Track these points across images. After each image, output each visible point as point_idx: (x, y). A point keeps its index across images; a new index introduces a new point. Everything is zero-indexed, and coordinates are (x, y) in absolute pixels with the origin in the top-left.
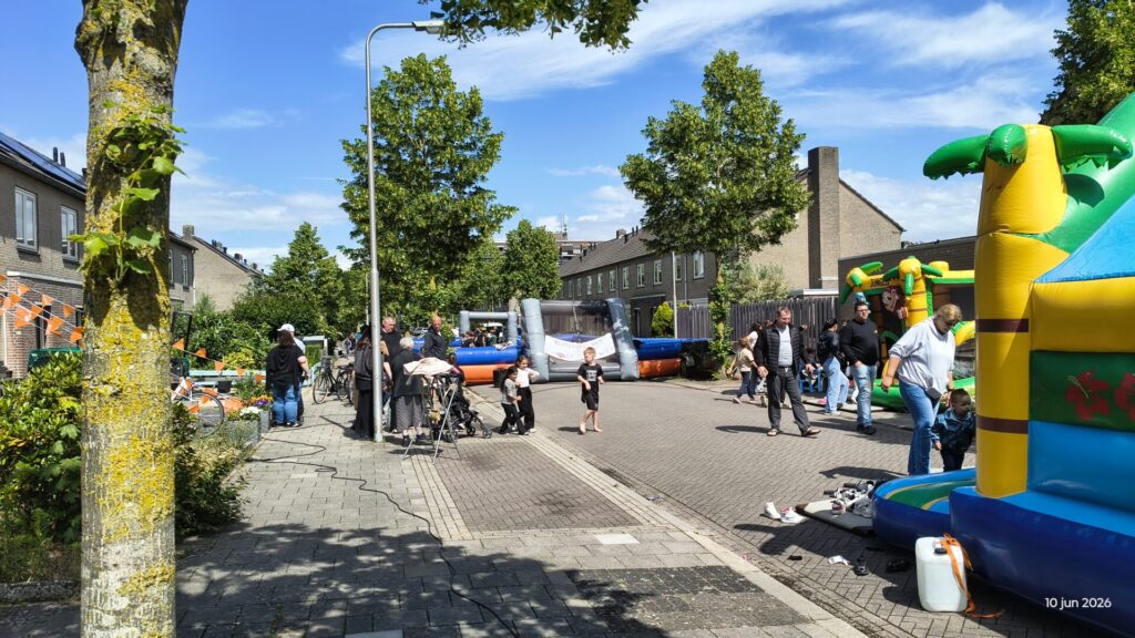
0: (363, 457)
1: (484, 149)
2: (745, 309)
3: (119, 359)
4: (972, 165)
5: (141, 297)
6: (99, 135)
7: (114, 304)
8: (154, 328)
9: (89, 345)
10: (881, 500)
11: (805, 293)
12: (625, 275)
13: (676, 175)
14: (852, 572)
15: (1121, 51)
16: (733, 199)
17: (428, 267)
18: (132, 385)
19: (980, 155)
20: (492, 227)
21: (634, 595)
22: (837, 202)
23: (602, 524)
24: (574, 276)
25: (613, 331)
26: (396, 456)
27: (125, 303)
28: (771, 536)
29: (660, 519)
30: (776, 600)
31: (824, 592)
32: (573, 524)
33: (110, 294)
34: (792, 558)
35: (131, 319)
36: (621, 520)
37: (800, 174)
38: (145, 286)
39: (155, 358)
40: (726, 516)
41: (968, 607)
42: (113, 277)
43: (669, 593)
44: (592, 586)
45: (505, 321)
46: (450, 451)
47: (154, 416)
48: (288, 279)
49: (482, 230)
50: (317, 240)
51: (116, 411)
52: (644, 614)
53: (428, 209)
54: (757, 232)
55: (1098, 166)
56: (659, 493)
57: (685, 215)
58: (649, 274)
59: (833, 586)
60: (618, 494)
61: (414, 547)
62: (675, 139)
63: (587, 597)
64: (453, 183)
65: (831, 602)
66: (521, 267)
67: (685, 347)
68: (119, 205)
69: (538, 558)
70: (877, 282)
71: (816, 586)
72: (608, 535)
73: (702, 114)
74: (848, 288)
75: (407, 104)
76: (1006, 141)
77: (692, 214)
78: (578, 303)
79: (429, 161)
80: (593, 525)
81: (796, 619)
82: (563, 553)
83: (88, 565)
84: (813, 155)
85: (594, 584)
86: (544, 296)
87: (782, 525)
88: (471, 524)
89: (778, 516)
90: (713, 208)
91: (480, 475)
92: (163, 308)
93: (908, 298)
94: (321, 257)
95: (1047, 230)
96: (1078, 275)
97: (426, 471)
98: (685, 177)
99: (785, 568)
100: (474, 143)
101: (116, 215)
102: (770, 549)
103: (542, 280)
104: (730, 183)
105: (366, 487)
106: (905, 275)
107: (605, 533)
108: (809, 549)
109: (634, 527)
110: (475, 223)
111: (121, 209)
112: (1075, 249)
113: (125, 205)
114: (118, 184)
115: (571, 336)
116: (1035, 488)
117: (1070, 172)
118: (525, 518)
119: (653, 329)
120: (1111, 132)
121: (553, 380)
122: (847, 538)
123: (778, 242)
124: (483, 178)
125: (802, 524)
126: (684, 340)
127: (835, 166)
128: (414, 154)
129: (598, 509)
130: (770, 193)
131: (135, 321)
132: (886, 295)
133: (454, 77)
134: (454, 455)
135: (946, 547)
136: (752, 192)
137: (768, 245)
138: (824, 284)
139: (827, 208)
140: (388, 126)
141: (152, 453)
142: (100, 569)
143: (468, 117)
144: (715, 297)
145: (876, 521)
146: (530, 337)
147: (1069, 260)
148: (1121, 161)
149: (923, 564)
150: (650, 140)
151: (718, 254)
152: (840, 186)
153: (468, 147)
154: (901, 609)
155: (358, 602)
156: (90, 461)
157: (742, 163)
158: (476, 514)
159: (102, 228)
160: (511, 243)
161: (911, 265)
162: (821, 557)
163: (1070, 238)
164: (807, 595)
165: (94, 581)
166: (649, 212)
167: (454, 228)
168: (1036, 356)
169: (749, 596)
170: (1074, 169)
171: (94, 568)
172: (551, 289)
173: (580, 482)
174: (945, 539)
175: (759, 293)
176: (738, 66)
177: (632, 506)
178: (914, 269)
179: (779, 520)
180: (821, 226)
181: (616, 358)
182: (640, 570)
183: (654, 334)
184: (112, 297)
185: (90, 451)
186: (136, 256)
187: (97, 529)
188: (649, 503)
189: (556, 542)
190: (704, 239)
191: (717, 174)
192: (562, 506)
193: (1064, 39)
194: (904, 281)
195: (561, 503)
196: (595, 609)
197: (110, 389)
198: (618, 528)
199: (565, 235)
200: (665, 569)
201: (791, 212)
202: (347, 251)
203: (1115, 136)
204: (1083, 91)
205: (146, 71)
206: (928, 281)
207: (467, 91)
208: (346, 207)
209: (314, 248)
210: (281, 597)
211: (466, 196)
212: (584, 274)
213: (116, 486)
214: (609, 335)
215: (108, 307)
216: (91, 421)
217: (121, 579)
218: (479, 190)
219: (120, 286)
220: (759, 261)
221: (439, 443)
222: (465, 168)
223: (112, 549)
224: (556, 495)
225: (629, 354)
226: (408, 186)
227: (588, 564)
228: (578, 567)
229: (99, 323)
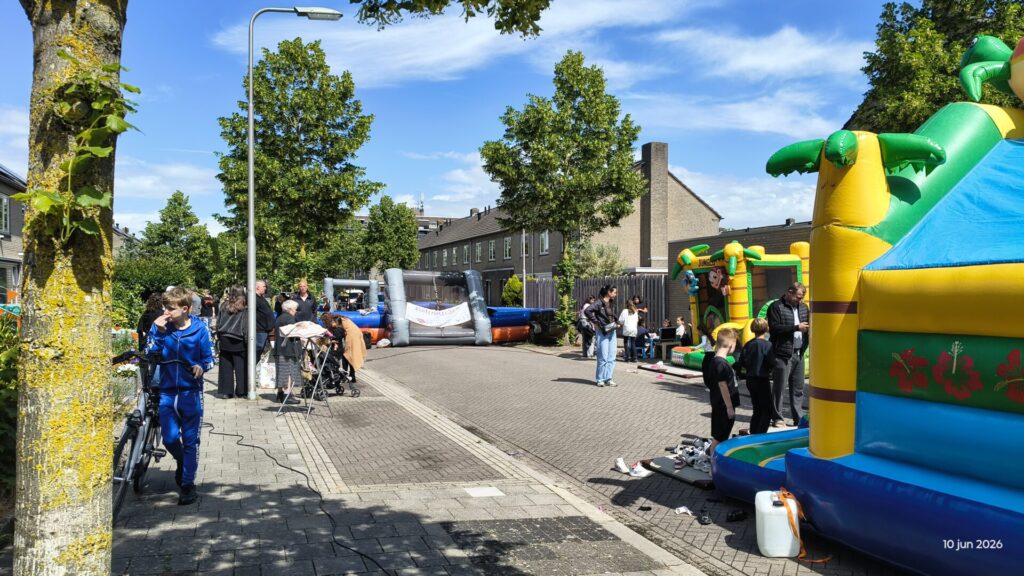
0: (237, 413)
1: (354, 130)
2: (586, 283)
3: (62, 321)
4: (809, 165)
5: (85, 259)
6: (46, 91)
7: (59, 265)
8: (97, 291)
9: (29, 307)
10: (721, 457)
11: (637, 271)
12: (479, 250)
13: (528, 161)
14: (696, 522)
15: (921, 72)
16: (579, 185)
17: (300, 236)
18: (75, 348)
19: (816, 156)
20: (360, 201)
21: (505, 544)
22: (666, 192)
23: (470, 478)
24: (432, 249)
25: (469, 301)
26: (270, 413)
27: (70, 264)
28: (621, 489)
29: (521, 473)
30: (632, 548)
31: (673, 540)
32: (443, 478)
33: (54, 254)
34: (642, 509)
35: (75, 281)
36: (488, 474)
37: (635, 166)
38: (89, 247)
39: (98, 321)
40: (580, 470)
41: (801, 553)
42: (58, 238)
43: (537, 542)
44: (466, 536)
45: (366, 289)
46: (321, 409)
47: (96, 380)
48: (158, 244)
49: (351, 204)
50: (189, 208)
51: (57, 375)
52: (514, 560)
53: (300, 182)
54: (599, 215)
55: (917, 170)
56: (518, 449)
57: (535, 197)
58: (498, 251)
59: (681, 534)
60: (482, 450)
61: (294, 500)
62: (529, 129)
63: (462, 547)
64: (325, 160)
65: (680, 549)
66: (382, 239)
67: (534, 316)
68: (67, 163)
69: (414, 511)
70: (705, 262)
71: (666, 534)
72: (476, 489)
73: (555, 108)
74: (677, 267)
75: (284, 84)
76: (841, 145)
77: (543, 197)
78: (438, 274)
79: (302, 137)
80: (461, 478)
81: (651, 565)
82: (438, 505)
83: (23, 533)
84: (647, 149)
85: (466, 534)
86: (403, 266)
87: (631, 478)
88: (347, 478)
89: (628, 470)
90: (562, 194)
91: (351, 432)
92: (107, 270)
93: (731, 278)
94: (191, 224)
95: (873, 225)
96: (901, 265)
97: (300, 427)
98: (538, 163)
99: (637, 518)
100: (345, 123)
101: (62, 174)
102: (621, 500)
103: (401, 250)
104: (577, 171)
105: (244, 442)
106: (729, 257)
107: (473, 487)
108: (657, 501)
109: (499, 481)
110: (345, 196)
111: (70, 168)
112: (897, 242)
113: (74, 163)
114: (65, 141)
115: (428, 304)
116: (862, 451)
117: (893, 174)
118: (398, 472)
119: (503, 299)
120: (929, 141)
121: (413, 344)
122: (689, 490)
123: (617, 225)
124: (353, 155)
125: (648, 477)
126: (532, 309)
127: (665, 159)
128: (288, 130)
129: (464, 463)
130: (611, 180)
131: (79, 283)
132: (712, 274)
133: (327, 62)
134: (325, 412)
135: (782, 499)
136: (597, 179)
137: (609, 227)
138: (653, 263)
139: (658, 196)
140: (264, 103)
141: (93, 418)
142: (37, 538)
143: (340, 99)
144: (560, 271)
145: (715, 475)
146: (392, 303)
147: (892, 251)
148: (936, 166)
149: (763, 515)
150: (507, 127)
151: (564, 233)
152: (669, 177)
153: (340, 126)
154: (742, 555)
155: (245, 554)
156: (28, 426)
157: (588, 154)
158: (352, 469)
159: (47, 186)
160: (373, 217)
161: (734, 248)
162: (667, 509)
163: (892, 231)
164: (658, 542)
165: (29, 550)
166: (505, 194)
167: (324, 201)
168: (863, 335)
169: (607, 544)
170: (896, 173)
171: (29, 537)
172: (411, 260)
173: (446, 439)
174: (780, 493)
175: (598, 269)
176: (584, 66)
177: (495, 461)
178: (737, 253)
179: (628, 474)
180: (652, 212)
181: (471, 325)
182: (508, 521)
183: (504, 303)
184: (56, 258)
185: (28, 415)
186: (81, 216)
187: (34, 496)
188: (510, 458)
189: (428, 495)
190: (554, 220)
191: (566, 162)
192: (432, 461)
193: (872, 58)
194: (728, 262)
195: (430, 458)
196: (470, 558)
197: (51, 353)
198: (484, 482)
199: (422, 211)
200: (531, 520)
201: (629, 198)
202: (222, 219)
203: (932, 144)
204: (891, 105)
205: (97, 28)
206: (749, 264)
207: (340, 75)
208: (222, 177)
209: (186, 215)
210: (169, 549)
211: (336, 172)
212: (440, 248)
213: (55, 452)
214: (465, 304)
215: (53, 267)
216: (30, 384)
217: (58, 548)
218: (349, 168)
219: (65, 247)
220: (599, 240)
221: (311, 401)
222: (336, 146)
223: (50, 516)
224: (425, 451)
225: (483, 321)
226: (282, 161)
227: (461, 516)
228: (451, 519)
229: (41, 284)
